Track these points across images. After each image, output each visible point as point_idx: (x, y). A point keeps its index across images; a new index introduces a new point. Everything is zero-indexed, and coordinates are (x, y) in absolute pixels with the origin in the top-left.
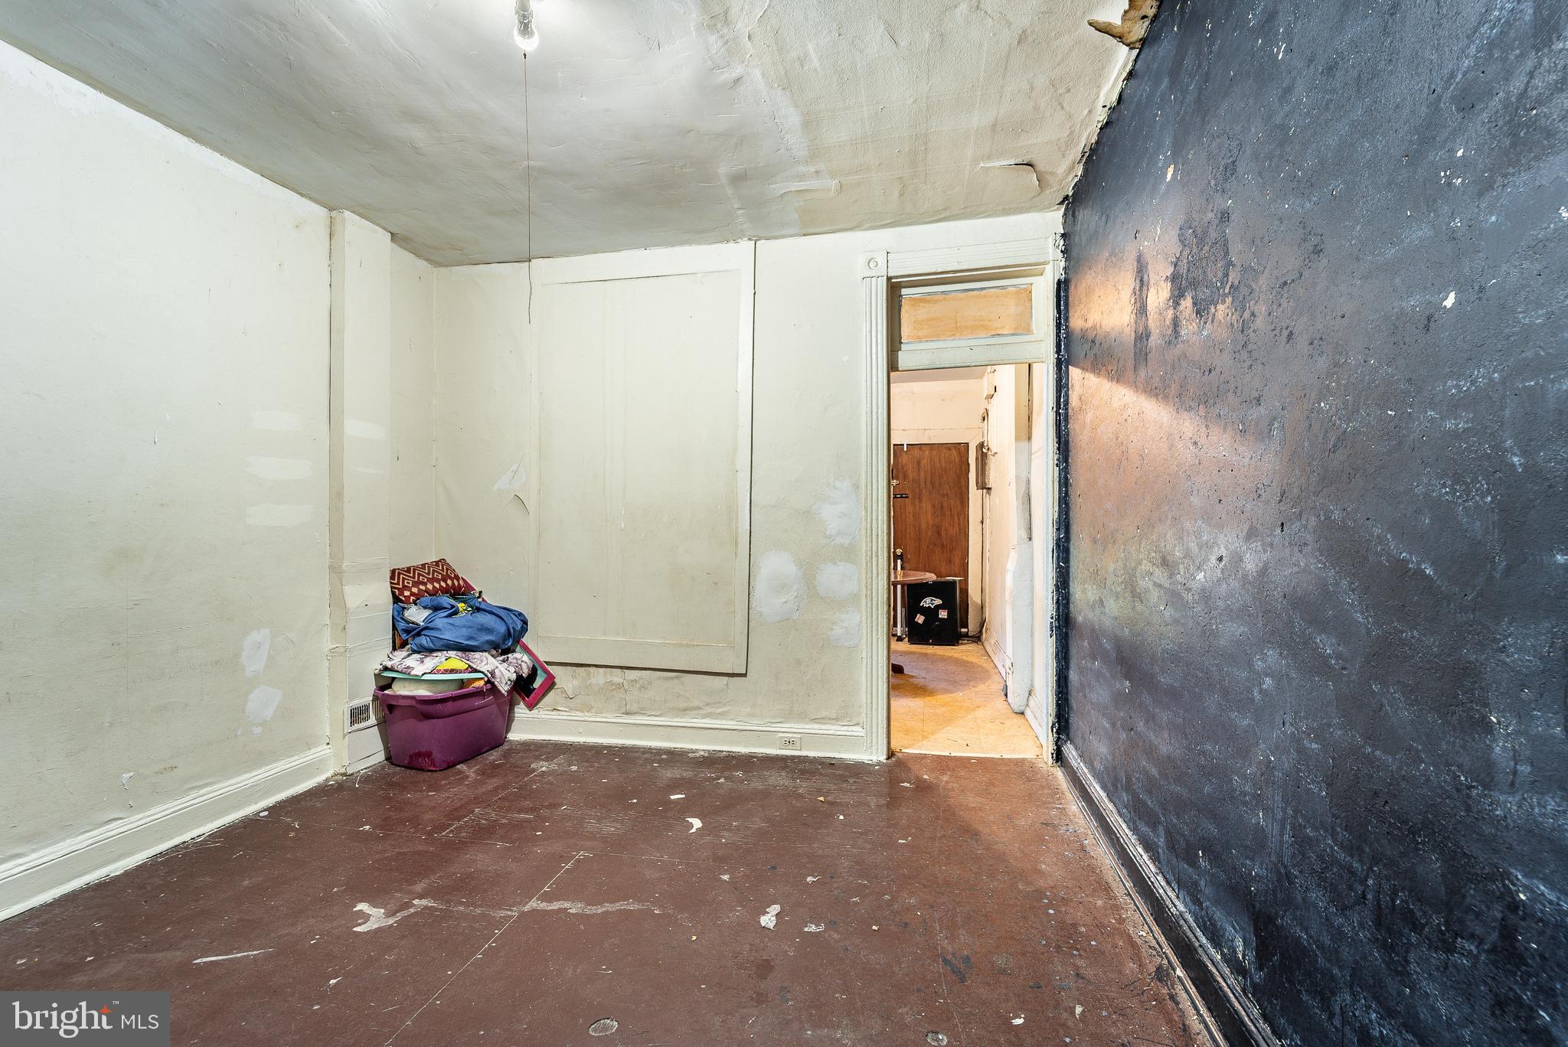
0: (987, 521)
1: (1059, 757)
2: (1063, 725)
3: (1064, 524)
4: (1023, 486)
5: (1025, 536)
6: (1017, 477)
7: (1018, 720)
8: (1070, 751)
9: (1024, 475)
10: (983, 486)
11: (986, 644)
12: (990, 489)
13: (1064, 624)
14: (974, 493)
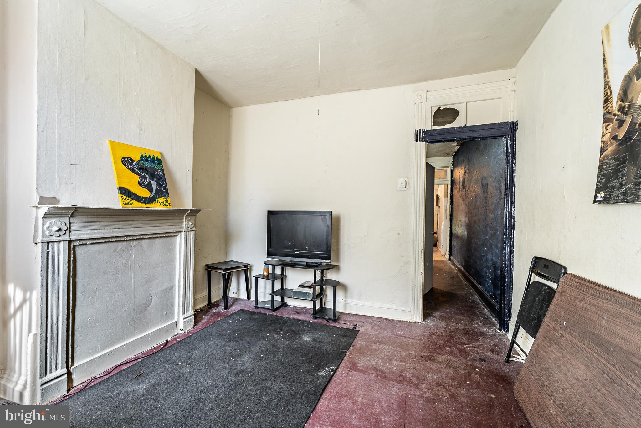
0: (439, 215)
1: (450, 259)
2: (450, 254)
3: (451, 215)
4: (446, 207)
5: (446, 218)
6: (444, 206)
7: (444, 257)
8: (452, 258)
9: (446, 205)
10: (438, 205)
11: (438, 247)
12: (439, 206)
13: (451, 234)
14: (436, 208)
